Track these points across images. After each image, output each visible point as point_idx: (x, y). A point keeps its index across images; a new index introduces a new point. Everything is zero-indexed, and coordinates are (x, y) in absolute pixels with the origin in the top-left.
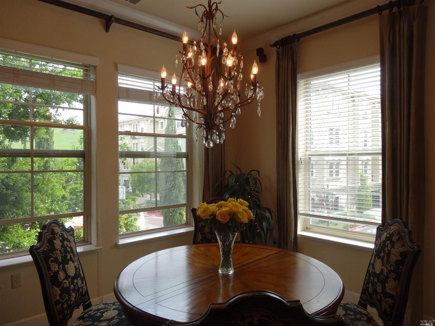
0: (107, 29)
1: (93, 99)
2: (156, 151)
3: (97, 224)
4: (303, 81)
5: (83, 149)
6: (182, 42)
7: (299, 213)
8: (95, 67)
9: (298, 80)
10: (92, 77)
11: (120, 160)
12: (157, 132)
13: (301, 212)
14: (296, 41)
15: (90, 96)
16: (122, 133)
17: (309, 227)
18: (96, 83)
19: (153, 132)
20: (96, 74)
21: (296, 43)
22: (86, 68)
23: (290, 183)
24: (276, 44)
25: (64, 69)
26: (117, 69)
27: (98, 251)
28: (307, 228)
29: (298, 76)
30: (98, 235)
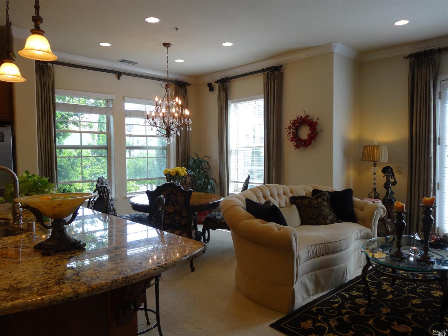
0: (119, 78)
1: (111, 117)
2: (147, 146)
3: (115, 185)
4: (233, 104)
5: (106, 145)
6: (155, 100)
7: (231, 181)
8: (112, 100)
9: (229, 104)
10: (111, 106)
11: (127, 150)
12: (147, 134)
13: (232, 180)
14: (227, 82)
15: (110, 116)
16: (127, 135)
17: (237, 189)
18: (113, 108)
19: (145, 134)
20: (113, 103)
21: (227, 83)
22: (108, 101)
23: (225, 163)
24: (217, 82)
25: (96, 102)
26: (124, 100)
27: (116, 200)
28: (236, 190)
29: (229, 101)
30: (116, 191)
